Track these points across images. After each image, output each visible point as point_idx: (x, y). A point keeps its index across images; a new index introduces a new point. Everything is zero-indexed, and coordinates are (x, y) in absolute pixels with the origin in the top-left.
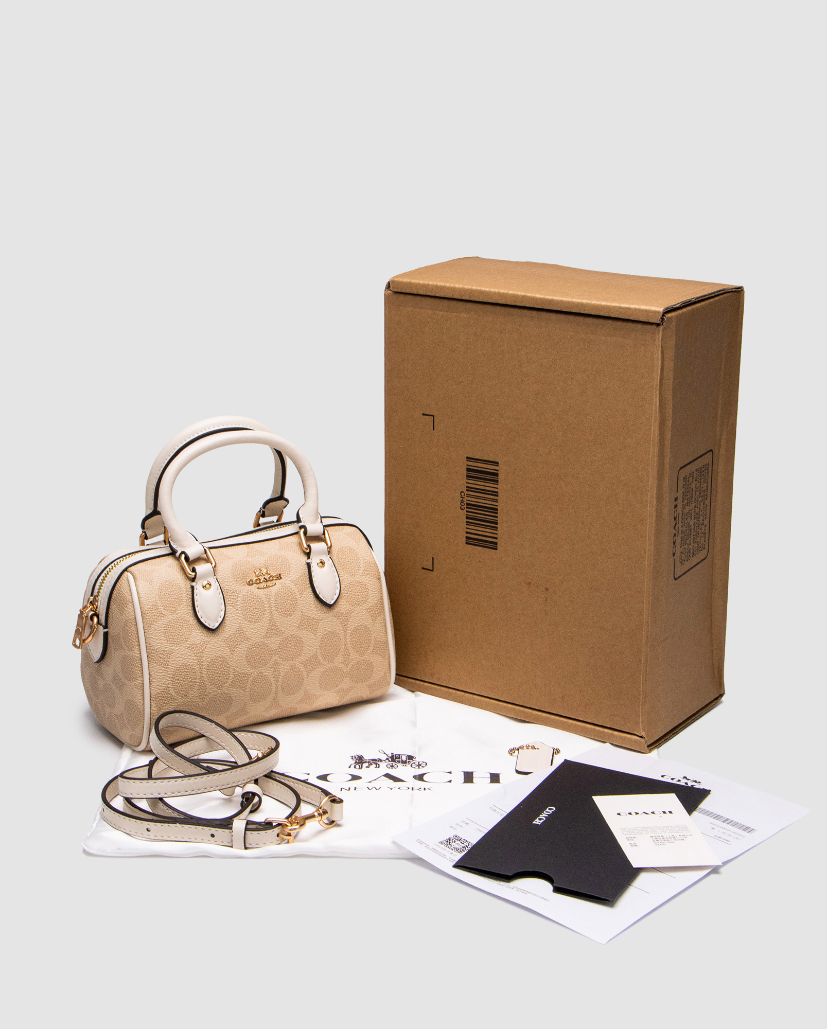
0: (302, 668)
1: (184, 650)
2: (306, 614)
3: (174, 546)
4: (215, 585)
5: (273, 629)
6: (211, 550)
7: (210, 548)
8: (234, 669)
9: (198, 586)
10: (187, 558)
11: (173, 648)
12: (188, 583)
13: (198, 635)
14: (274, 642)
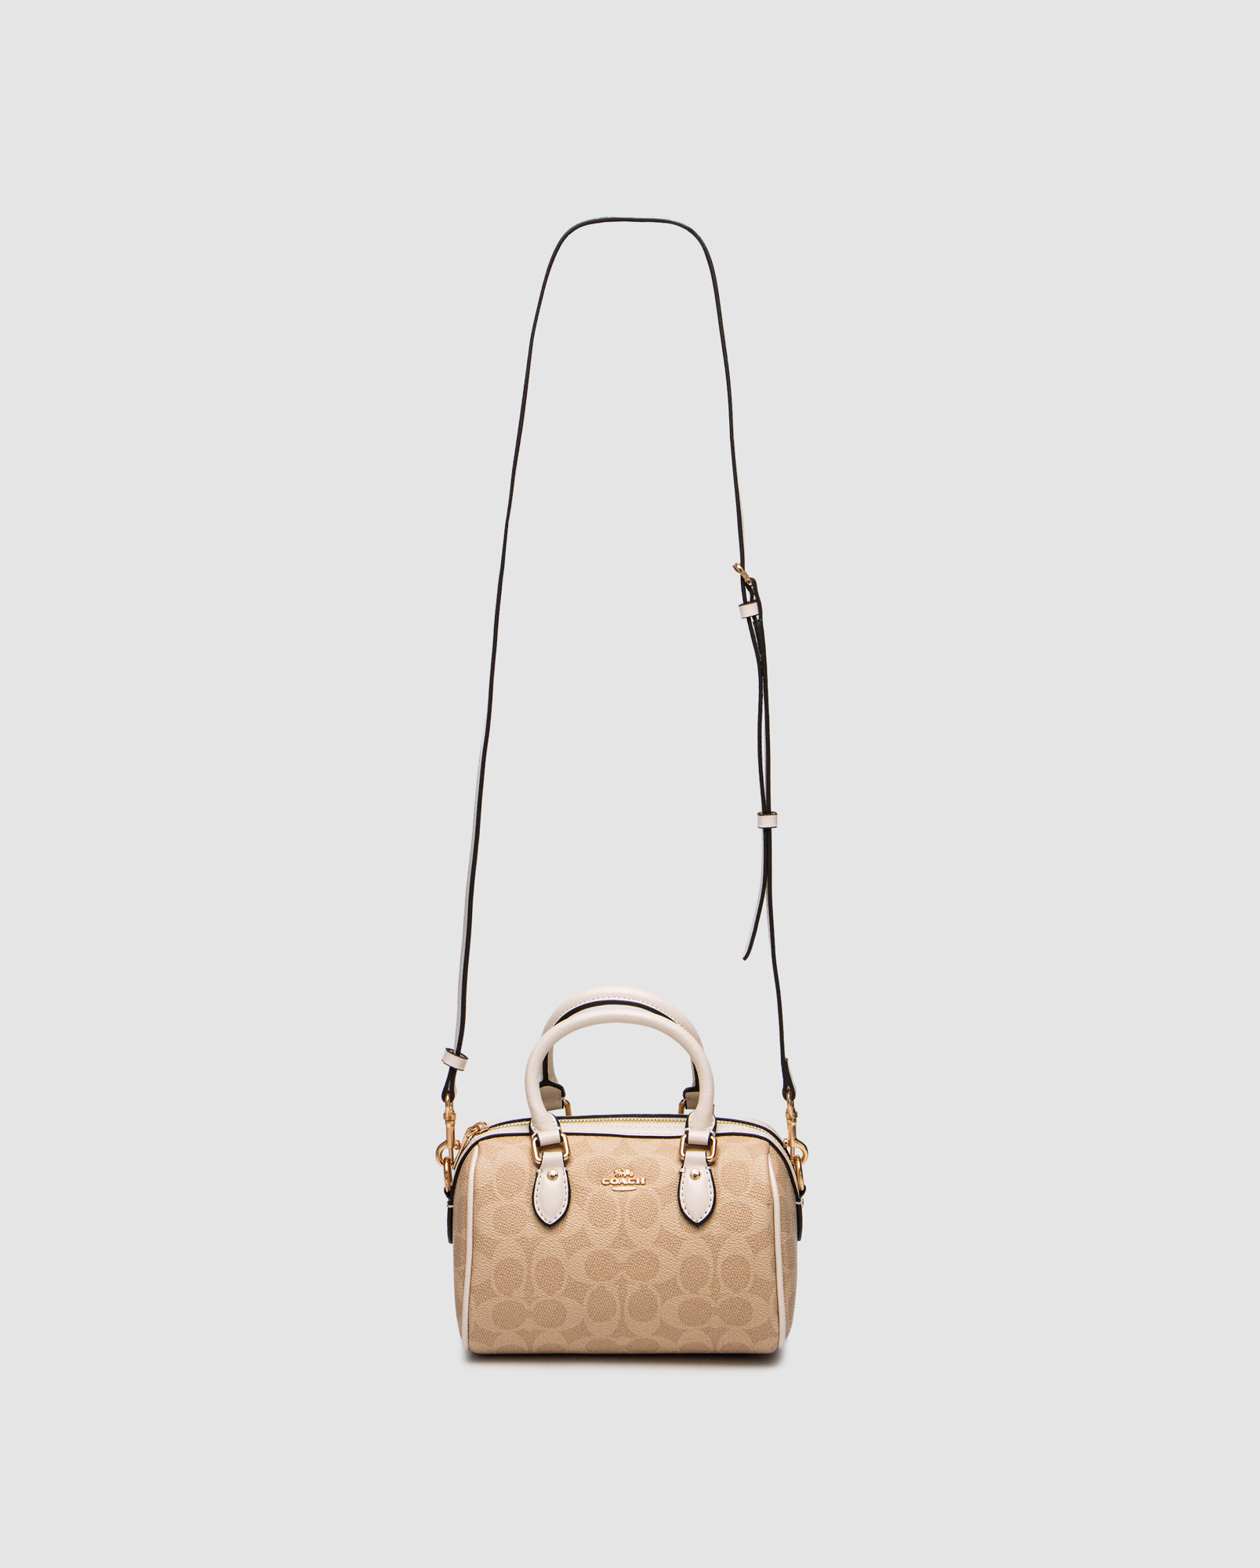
0: (656, 1293)
1: (513, 1242)
2: (666, 1229)
3: (532, 1128)
4: (562, 1177)
5: (622, 1239)
6: (569, 1137)
7: (567, 1134)
8: (569, 1276)
9: (543, 1175)
10: (538, 1143)
11: (501, 1237)
12: (534, 1169)
13: (532, 1229)
14: (622, 1255)
